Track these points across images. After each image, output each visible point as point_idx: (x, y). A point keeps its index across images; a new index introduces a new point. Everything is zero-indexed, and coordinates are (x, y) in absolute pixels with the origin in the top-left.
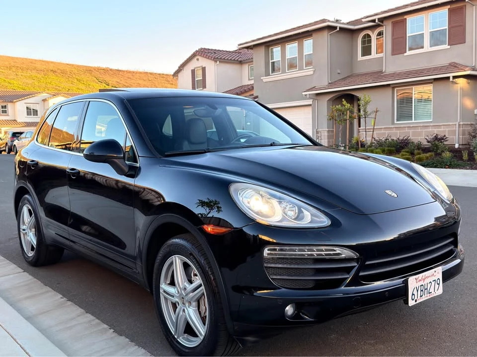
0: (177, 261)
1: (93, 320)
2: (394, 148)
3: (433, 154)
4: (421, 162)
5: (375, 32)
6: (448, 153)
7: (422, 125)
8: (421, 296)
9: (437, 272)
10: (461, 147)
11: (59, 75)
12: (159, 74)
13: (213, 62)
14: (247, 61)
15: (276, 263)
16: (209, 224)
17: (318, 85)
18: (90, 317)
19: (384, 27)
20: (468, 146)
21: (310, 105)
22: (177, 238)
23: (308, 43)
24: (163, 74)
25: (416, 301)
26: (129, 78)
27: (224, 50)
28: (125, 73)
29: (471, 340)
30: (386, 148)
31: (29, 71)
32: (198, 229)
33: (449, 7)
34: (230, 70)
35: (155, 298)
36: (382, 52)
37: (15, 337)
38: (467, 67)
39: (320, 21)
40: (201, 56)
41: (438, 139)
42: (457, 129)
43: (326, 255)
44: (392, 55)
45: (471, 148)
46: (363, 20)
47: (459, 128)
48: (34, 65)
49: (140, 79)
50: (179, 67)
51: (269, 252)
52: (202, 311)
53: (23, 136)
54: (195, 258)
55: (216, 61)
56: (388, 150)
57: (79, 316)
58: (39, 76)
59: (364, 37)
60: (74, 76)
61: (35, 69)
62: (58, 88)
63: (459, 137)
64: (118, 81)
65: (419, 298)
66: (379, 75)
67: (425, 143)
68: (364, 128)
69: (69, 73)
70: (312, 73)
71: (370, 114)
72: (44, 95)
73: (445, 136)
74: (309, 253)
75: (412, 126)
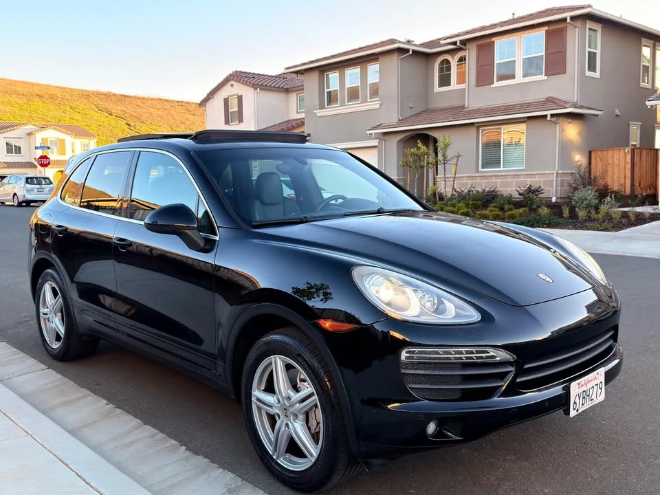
0: (278, 363)
1: (156, 434)
2: (479, 202)
3: (527, 209)
4: (514, 220)
5: (456, 57)
6: (546, 208)
7: (512, 174)
8: (583, 404)
9: (599, 375)
10: (558, 201)
11: (47, 101)
12: (178, 102)
13: (252, 90)
14: (295, 89)
15: (416, 369)
16: (326, 318)
17: (385, 122)
18: (149, 430)
19: (467, 51)
20: (568, 200)
21: (376, 147)
22: (278, 334)
23: (373, 69)
24: (182, 102)
25: (577, 411)
26: (138, 106)
27: (265, 74)
28: (133, 99)
29: (630, 453)
30: (471, 202)
31: (7, 96)
32: (311, 324)
33: (546, 28)
34: (273, 99)
35: (244, 408)
36: (464, 82)
37: (66, 462)
38: (567, 102)
39: (388, 41)
40: (236, 81)
41: (532, 192)
42: (555, 179)
43: (477, 358)
44: (477, 86)
45: (573, 203)
46: (442, 42)
47: (557, 177)
48: (14, 88)
49: (152, 108)
50: (208, 95)
51: (408, 355)
52: (312, 426)
53: (5, 181)
54: (305, 360)
55: (256, 89)
56: (473, 204)
57: (136, 428)
58: (20, 101)
59: (442, 63)
60: (67, 103)
61: (15, 92)
62: (46, 118)
63: (556, 190)
64: (124, 109)
65: (581, 406)
66: (460, 110)
67: (516, 195)
68: (443, 176)
69: (59, 99)
70: (378, 106)
71: (450, 160)
72: (29, 128)
73: (540, 187)
74: (457, 356)
75: (500, 174)
